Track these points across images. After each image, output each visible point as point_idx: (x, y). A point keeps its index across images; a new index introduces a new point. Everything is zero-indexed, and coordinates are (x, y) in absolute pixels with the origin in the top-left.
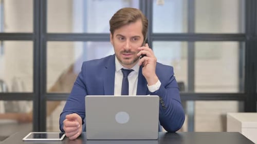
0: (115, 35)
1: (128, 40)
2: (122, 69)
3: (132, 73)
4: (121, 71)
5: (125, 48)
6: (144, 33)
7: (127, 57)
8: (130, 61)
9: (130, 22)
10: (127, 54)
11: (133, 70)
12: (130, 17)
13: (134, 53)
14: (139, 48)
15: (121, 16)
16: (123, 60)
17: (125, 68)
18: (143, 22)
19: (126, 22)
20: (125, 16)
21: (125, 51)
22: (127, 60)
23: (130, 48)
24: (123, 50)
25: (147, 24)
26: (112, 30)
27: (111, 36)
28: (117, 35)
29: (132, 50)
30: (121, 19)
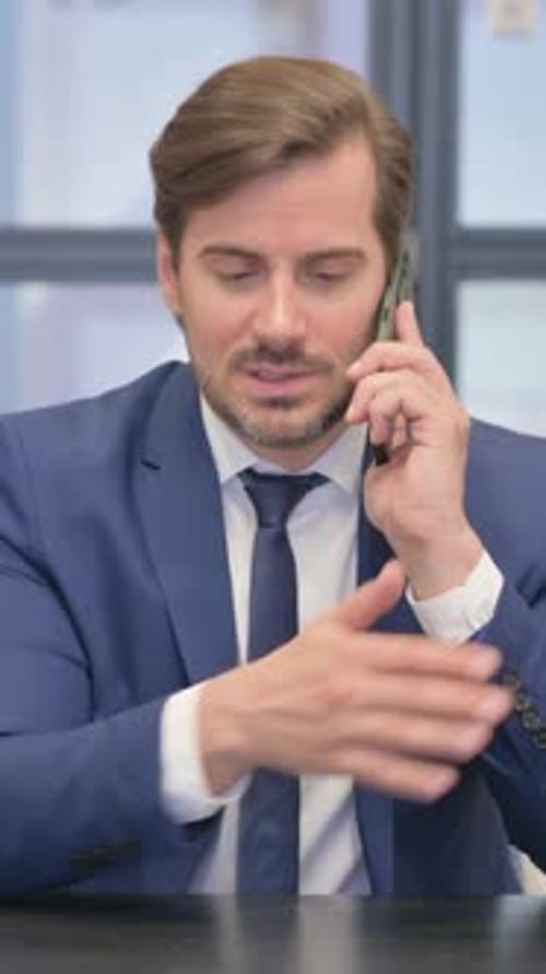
0: (192, 245)
1: (282, 279)
2: (249, 473)
3: (317, 497)
4: (239, 485)
5: (258, 325)
6: (388, 226)
7: (278, 391)
8: (300, 418)
9: (295, 150)
10: (286, 368)
11: (318, 480)
12: (289, 126)
13: (325, 369)
15: (227, 115)
16: (252, 417)
17: (266, 468)
18: (377, 151)
19: (265, 155)
20: (252, 113)
21: (265, 350)
22: (277, 417)
23: (301, 329)
24: (248, 343)
25: (405, 163)
26: (172, 215)
27: (163, 250)
28: (209, 250)
29: (312, 348)
30: (237, 136)
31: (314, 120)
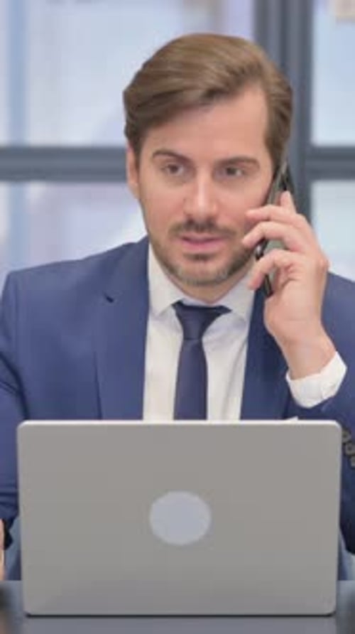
0: (148, 151)
1: (203, 177)
2: (179, 306)
3: (221, 322)
4: (173, 312)
5: (189, 208)
6: (274, 144)
7: (199, 250)
8: (213, 267)
9: (213, 94)
10: (206, 235)
11: (223, 310)
12: (212, 75)
13: (228, 234)
14: (252, 213)
15: (170, 68)
16: (183, 266)
17: (190, 301)
18: (269, 96)
19: (194, 95)
20: (189, 69)
21: (191, 223)
22: (199, 266)
23: (214, 209)
24: (180, 219)
25: (288, 105)
26: (135, 133)
27: (130, 157)
28: (158, 153)
29: (223, 222)
30: (175, 82)
31: (227, 75)
